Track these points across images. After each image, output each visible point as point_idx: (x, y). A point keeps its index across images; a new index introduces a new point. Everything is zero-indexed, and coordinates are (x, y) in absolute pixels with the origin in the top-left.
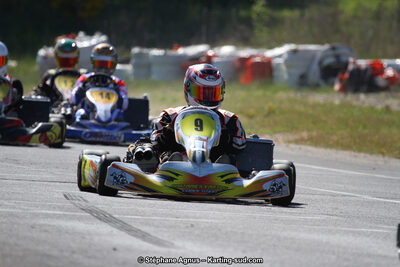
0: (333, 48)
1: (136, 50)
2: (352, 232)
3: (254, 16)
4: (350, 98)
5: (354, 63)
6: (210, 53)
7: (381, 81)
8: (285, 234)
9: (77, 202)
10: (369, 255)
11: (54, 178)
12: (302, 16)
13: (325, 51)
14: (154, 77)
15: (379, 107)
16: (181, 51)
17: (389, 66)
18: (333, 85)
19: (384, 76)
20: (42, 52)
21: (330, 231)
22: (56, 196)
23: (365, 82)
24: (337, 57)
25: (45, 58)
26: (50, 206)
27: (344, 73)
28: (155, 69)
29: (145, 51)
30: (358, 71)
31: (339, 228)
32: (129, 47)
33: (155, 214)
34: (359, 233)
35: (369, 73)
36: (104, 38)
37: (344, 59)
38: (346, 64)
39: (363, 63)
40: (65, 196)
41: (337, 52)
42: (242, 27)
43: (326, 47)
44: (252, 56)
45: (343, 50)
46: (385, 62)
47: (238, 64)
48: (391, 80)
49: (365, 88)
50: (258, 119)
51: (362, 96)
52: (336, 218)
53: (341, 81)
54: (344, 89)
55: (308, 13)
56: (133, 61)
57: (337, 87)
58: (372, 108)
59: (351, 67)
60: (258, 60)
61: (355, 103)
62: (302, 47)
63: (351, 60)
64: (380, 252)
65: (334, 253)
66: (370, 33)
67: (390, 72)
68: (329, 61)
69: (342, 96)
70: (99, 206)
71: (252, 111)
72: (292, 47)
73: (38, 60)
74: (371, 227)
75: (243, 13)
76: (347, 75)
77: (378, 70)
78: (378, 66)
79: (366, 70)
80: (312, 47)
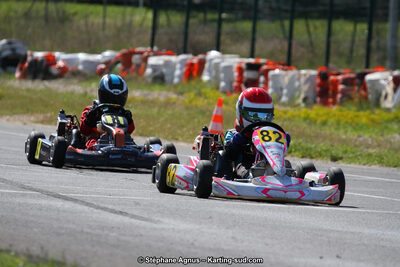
0: (9, 43)
4: (29, 84)
7: (54, 70)
18: (14, 72)
19: (57, 66)
23: (41, 70)
24: (13, 50)
30: (35, 62)
35: (45, 64)
37: (19, 51)
41: (13, 46)
43: (4, 41)
46: (57, 54)
49: (41, 75)
53: (21, 69)
57: (18, 74)
63: (29, 53)
67: (60, 64)
68: (7, 53)
76: (27, 65)
77: (51, 61)
79: (42, 61)
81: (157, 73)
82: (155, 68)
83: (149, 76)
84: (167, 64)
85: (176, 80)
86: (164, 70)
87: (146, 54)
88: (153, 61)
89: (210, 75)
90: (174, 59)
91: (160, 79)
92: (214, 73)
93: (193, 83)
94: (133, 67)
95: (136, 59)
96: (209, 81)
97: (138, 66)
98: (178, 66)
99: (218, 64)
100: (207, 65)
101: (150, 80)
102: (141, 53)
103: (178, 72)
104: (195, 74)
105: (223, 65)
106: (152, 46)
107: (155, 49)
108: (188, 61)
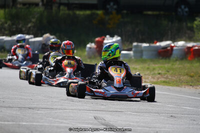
1: (135, 44)
6: (173, 45)
9: (100, 120)
11: (91, 109)
14: (144, 57)
16: (158, 44)
20: (88, 46)
22: (90, 117)
25: (90, 48)
26: (87, 123)
28: (144, 53)
29: (140, 44)
32: (131, 43)
33: (139, 126)
36: (119, 38)
40: (95, 118)
42: (189, 32)
44: (193, 46)
47: (186, 50)
50: (196, 78)
56: (133, 49)
60: (197, 48)
70: (111, 123)
71: (192, 74)
73: (87, 49)
75: (189, 25)
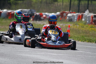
0: (31, 10)
2: (35, 54)
3: (11, 3)
4: (35, 22)
5: (36, 14)
7: (42, 18)
8: (19, 55)
10: (39, 59)
12: (23, 2)
13: (29, 11)
15: (42, 24)
17: (44, 14)
19: (43, 17)
21: (30, 54)
23: (38, 18)
24: (32, 12)
27: (33, 16)
31: (32, 53)
34: (37, 54)
35: (39, 16)
37: (33, 13)
38: (34, 14)
39: (38, 14)
41: (31, 11)
43: (29, 10)
45: (33, 11)
48: (45, 18)
51: (38, 22)
52: (31, 51)
53: (33, 18)
54: (33, 20)
55: (24, 2)
58: (40, 25)
59: (35, 15)
61: (36, 23)
62: (23, 10)
63: (35, 13)
64: (42, 59)
65: (31, 59)
66: (39, 6)
67: (44, 16)
68: (30, 13)
69: (33, 21)
72: (21, 10)
74: (40, 53)
77: (41, 15)
78: (41, 14)
79: (38, 15)
80: (26, 10)
81: (70, 19)
82: (69, 17)
83: (68, 20)
84: (73, 16)
85: (75, 21)
86: (72, 18)
87: (67, 13)
88: (69, 15)
89: (84, 19)
90: (75, 14)
91: (71, 20)
92: (85, 18)
93: (80, 21)
94: (64, 17)
95: (65, 14)
96: (84, 21)
97: (65, 16)
98: (76, 16)
99: (87, 15)
100: (84, 16)
101: (68, 21)
102: (66, 13)
103: (76, 18)
104: (80, 19)
105: (88, 16)
106: (70, 11)
107: (71, 11)
108: (79, 15)
